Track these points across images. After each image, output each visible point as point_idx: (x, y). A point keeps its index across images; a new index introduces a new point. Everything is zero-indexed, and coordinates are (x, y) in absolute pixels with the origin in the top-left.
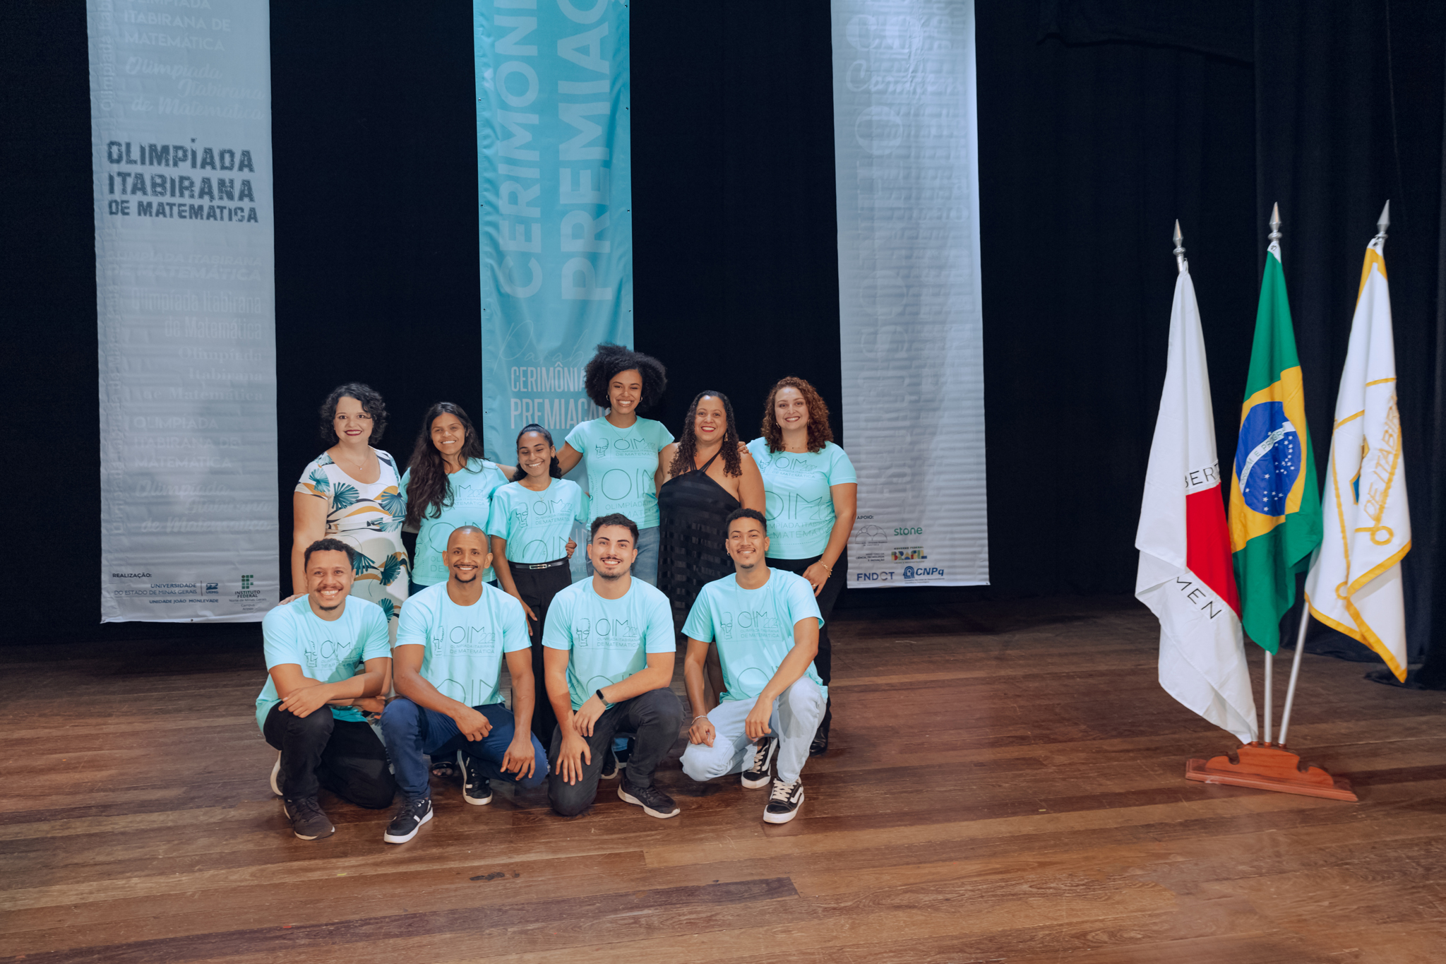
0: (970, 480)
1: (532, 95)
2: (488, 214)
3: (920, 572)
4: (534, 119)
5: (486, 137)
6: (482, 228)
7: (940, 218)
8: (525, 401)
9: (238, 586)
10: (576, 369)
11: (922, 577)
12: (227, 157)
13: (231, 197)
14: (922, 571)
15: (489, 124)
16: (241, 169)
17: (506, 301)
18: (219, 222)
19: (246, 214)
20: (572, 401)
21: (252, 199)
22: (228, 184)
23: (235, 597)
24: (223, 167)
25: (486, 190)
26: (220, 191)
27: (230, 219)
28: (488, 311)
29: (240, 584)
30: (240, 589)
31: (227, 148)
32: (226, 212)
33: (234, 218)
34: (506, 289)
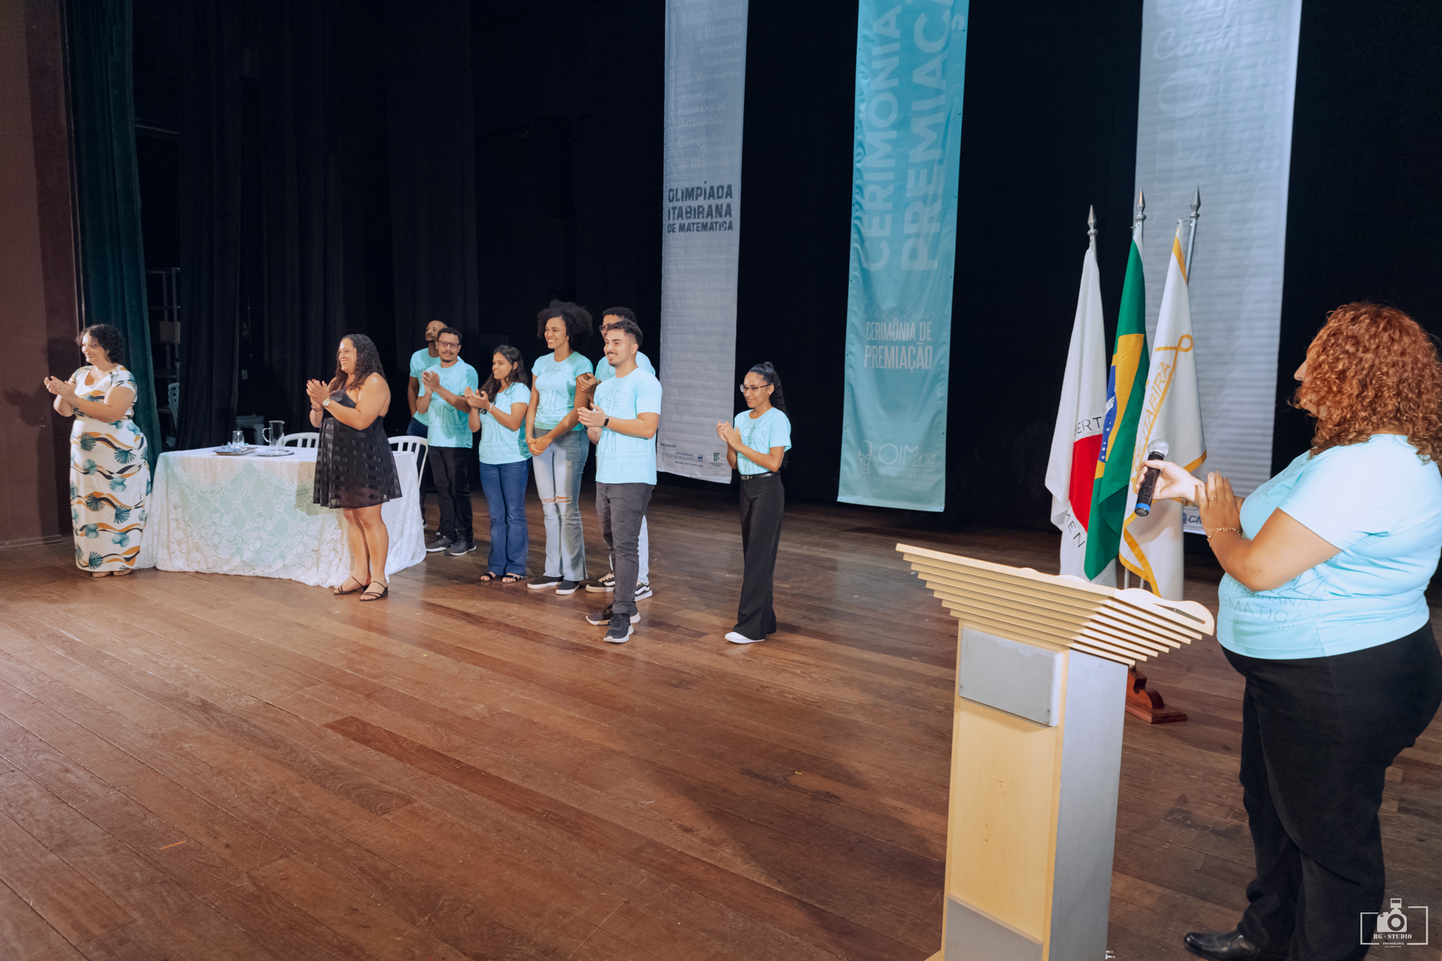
0: (1256, 435)
1: (894, 117)
2: (857, 211)
3: (1193, 519)
4: (893, 134)
5: (859, 154)
6: (854, 222)
7: (1246, 171)
8: (874, 347)
9: (711, 459)
10: (908, 324)
11: (1194, 524)
12: (720, 190)
13: (721, 216)
14: (1195, 519)
15: (861, 145)
16: (726, 197)
17: (865, 273)
18: (715, 232)
19: (727, 225)
20: (903, 348)
21: (730, 216)
22: (720, 207)
23: (710, 465)
24: (719, 197)
25: (857, 193)
26: (716, 212)
27: (720, 229)
28: (854, 281)
29: (713, 458)
30: (712, 461)
31: (720, 184)
32: (718, 225)
33: (722, 229)
34: (865, 265)
